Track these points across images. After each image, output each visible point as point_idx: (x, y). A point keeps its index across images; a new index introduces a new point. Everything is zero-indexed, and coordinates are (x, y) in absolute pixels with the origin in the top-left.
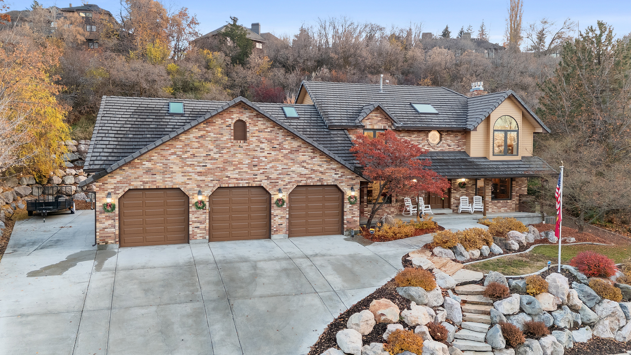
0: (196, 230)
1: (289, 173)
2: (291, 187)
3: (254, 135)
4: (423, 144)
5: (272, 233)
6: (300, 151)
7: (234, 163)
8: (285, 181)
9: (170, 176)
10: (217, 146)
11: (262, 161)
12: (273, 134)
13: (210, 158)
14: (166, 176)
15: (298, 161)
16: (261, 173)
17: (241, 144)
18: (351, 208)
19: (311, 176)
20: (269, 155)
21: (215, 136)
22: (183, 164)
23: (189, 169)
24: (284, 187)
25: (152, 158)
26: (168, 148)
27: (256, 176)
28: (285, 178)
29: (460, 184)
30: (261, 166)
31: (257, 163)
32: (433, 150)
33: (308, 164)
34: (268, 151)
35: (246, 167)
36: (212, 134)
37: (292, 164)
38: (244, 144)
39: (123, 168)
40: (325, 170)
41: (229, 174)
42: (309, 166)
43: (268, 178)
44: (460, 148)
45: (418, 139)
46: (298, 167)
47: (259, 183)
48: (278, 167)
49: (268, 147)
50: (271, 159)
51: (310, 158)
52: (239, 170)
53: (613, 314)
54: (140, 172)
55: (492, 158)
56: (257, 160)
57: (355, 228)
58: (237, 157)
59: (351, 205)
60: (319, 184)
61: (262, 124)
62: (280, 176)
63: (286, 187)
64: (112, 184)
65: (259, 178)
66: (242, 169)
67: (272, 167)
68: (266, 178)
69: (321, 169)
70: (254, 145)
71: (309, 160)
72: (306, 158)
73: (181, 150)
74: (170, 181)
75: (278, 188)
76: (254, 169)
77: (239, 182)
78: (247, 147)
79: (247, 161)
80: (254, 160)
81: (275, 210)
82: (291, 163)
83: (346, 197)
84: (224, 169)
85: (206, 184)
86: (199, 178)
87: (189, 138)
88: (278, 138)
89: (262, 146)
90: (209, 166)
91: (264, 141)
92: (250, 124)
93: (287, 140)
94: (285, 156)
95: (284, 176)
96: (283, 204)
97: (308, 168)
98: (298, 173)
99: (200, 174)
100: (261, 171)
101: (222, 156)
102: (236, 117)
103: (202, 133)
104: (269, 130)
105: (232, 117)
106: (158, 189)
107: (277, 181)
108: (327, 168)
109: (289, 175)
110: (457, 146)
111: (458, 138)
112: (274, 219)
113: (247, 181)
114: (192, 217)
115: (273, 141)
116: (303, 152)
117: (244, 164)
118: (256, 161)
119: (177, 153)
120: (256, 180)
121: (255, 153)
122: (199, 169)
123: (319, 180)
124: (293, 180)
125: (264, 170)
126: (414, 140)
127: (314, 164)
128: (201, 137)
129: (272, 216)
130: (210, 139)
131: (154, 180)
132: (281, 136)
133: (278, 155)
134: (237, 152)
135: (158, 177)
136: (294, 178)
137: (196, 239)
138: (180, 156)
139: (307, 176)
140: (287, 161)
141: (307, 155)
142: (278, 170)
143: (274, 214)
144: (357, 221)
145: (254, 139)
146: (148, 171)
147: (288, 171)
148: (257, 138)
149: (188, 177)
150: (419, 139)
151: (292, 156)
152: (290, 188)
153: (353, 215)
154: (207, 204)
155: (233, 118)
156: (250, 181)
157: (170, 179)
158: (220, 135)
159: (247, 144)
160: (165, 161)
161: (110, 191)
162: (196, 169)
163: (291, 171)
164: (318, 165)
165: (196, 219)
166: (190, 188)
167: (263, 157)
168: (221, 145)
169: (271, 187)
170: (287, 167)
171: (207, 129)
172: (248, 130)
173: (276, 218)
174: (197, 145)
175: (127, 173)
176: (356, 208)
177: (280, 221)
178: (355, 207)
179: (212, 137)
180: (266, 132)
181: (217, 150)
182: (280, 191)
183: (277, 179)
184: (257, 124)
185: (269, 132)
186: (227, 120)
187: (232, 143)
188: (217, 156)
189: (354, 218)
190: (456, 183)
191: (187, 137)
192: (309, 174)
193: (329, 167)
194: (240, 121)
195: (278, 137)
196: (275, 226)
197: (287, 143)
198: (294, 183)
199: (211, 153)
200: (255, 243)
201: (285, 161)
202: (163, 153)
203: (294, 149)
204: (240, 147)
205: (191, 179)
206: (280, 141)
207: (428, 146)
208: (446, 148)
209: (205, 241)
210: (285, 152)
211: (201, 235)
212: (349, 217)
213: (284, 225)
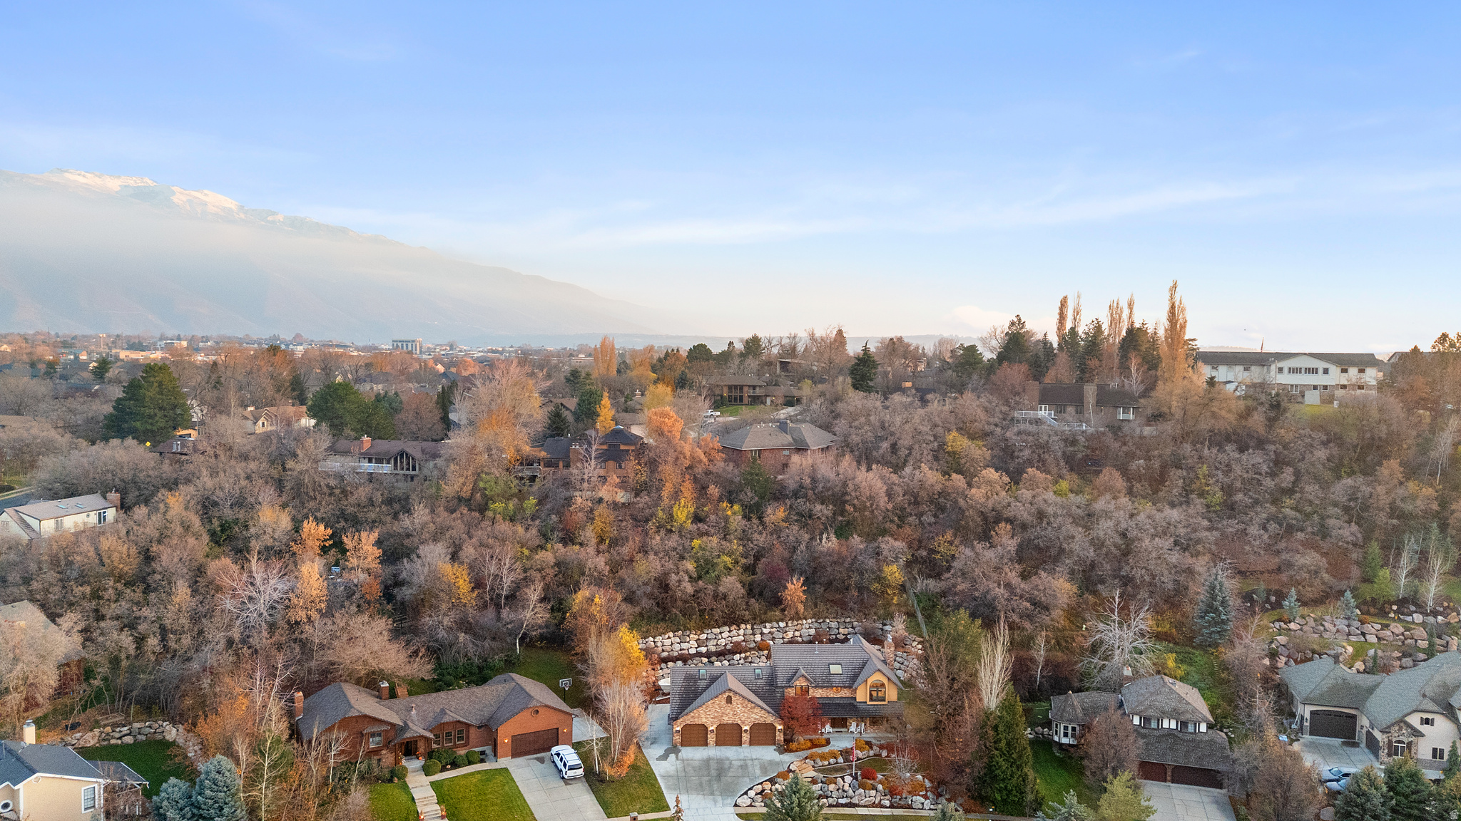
0: (710, 742)
2: (751, 724)
4: (830, 693)
5: (742, 744)
7: (726, 714)
8: (748, 721)
10: (719, 707)
12: (743, 701)
13: (716, 712)
15: (754, 712)
16: (738, 718)
22: (706, 714)
23: (708, 716)
24: (748, 724)
25: (694, 712)
26: (700, 708)
27: (735, 720)
30: (738, 715)
31: (736, 713)
32: (837, 697)
34: (741, 708)
35: (731, 715)
41: (724, 718)
43: (741, 720)
44: (854, 697)
46: (754, 715)
47: (737, 722)
50: (742, 712)
52: (728, 717)
53: (860, 794)
55: (868, 703)
57: (781, 745)
58: (728, 711)
59: (779, 733)
60: (764, 723)
64: (679, 722)
67: (743, 715)
69: (765, 716)
70: (735, 706)
71: (759, 712)
73: (705, 708)
74: (700, 721)
75: (745, 724)
76: (734, 716)
77: (728, 722)
81: (743, 734)
83: (777, 729)
84: (722, 716)
85: (715, 722)
87: (708, 704)
89: (738, 706)
90: (716, 715)
94: (748, 711)
96: (747, 732)
97: (759, 716)
98: (754, 718)
99: (712, 718)
101: (722, 711)
102: (727, 694)
106: (696, 724)
107: (745, 721)
108: (768, 716)
109: (750, 719)
110: (850, 694)
111: (851, 690)
113: (732, 722)
114: (709, 736)
115: (743, 705)
116: (756, 709)
121: (735, 709)
124: (752, 721)
126: (825, 691)
127: (762, 714)
128: (713, 703)
129: (742, 737)
132: (746, 702)
133: (745, 710)
135: (696, 720)
138: (704, 711)
139: (758, 719)
142: (745, 717)
144: (782, 742)
145: (735, 703)
146: (692, 717)
150: (828, 691)
151: (751, 711)
153: (780, 737)
154: (715, 731)
158: (721, 703)
159: (732, 706)
160: (699, 713)
161: (678, 725)
166: (708, 724)
167: (739, 711)
169: (742, 724)
170: (749, 715)
171: (715, 700)
172: (732, 699)
174: (711, 706)
175: (685, 718)
176: (782, 734)
179: (717, 703)
180: (740, 700)
184: (736, 697)
186: (724, 696)
187: (725, 705)
188: (719, 711)
194: (729, 696)
196: (743, 741)
200: (734, 748)
202: (698, 710)
203: (753, 708)
204: (729, 707)
205: (709, 721)
206: (747, 705)
207: (833, 694)
208: (845, 696)
209: (714, 746)
211: (712, 744)
212: (778, 739)
213: (747, 741)
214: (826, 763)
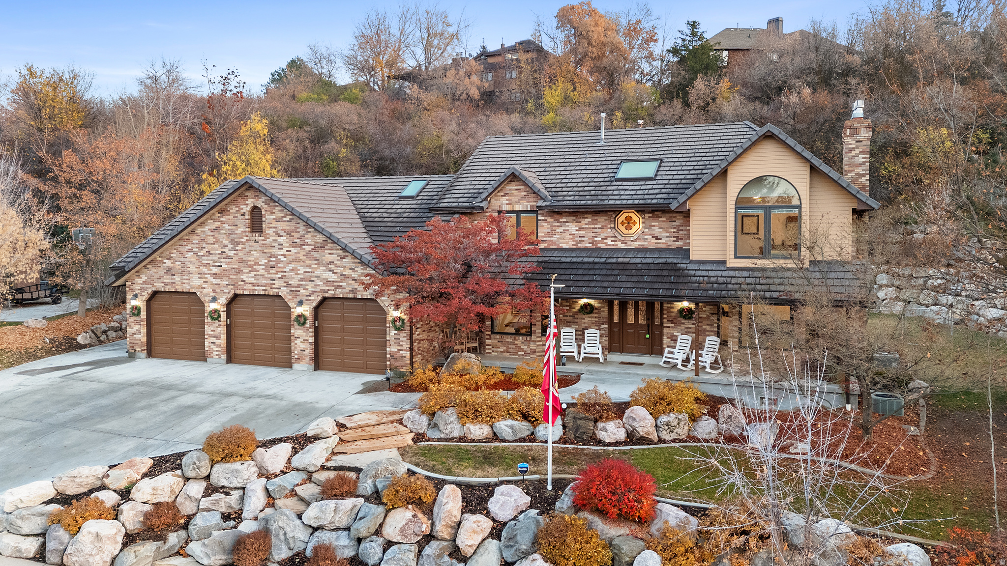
0: (212, 346)
1: (312, 279)
2: (316, 299)
3: (271, 225)
4: (603, 235)
5: (293, 361)
6: (326, 247)
7: (249, 263)
8: (307, 289)
9: (187, 278)
10: (232, 241)
11: (279, 262)
12: (293, 223)
13: (225, 256)
14: (184, 277)
15: (324, 262)
16: (279, 278)
17: (256, 238)
18: (396, 336)
19: (341, 284)
20: (288, 253)
21: (230, 227)
22: (200, 264)
23: (205, 270)
24: (307, 298)
25: (172, 255)
26: (185, 243)
27: (274, 282)
28: (307, 285)
29: (681, 311)
30: (280, 268)
31: (274, 263)
32: (623, 246)
33: (337, 266)
34: (287, 247)
35: (263, 269)
36: (226, 226)
37: (316, 266)
38: (260, 238)
39: (148, 266)
40: (359, 276)
41: (244, 277)
42: (338, 270)
43: (288, 285)
44: (680, 243)
45: (593, 226)
46: (324, 271)
47: (277, 290)
48: (299, 270)
49: (287, 243)
50: (291, 258)
51: (339, 258)
52: (255, 273)
54: (161, 271)
55: (732, 262)
56: (274, 259)
57: (402, 367)
58: (253, 255)
59: (396, 332)
60: (351, 296)
61: (279, 211)
62: (301, 283)
63: (310, 298)
64: (139, 284)
65: (278, 283)
66: (258, 271)
67: (292, 270)
68: (285, 284)
69: (355, 275)
70: (272, 239)
71: (338, 260)
72: (334, 258)
73: (197, 246)
74: (187, 283)
75: (299, 299)
76: (271, 271)
77: (256, 288)
78: (264, 242)
79: (264, 261)
80: (272, 259)
81: (295, 329)
82: (316, 264)
83: (390, 318)
84: (239, 271)
85: (222, 289)
86: (215, 281)
87: (204, 231)
88: (298, 230)
89: (281, 240)
90: (224, 266)
91: (282, 233)
92: (266, 211)
93: (310, 232)
94: (308, 255)
95: (307, 283)
96: (304, 323)
97: (336, 273)
98: (324, 279)
99: (215, 276)
100: (280, 275)
101: (237, 254)
102: (251, 202)
103: (217, 224)
104: (287, 219)
105: (247, 202)
106: (176, 292)
107: (299, 289)
108: (362, 273)
109: (313, 281)
110: (675, 239)
111: (677, 223)
112: (296, 342)
113: (264, 288)
114: (208, 329)
115: (292, 234)
116: (329, 249)
117: (260, 265)
118: (274, 261)
119: (194, 250)
120: (274, 286)
121: (273, 250)
122: (215, 270)
123: (352, 291)
124: (318, 289)
125: (282, 274)
126: (586, 228)
127: (345, 267)
128: (217, 229)
129: (292, 338)
130: (224, 232)
131: (173, 281)
132: (302, 228)
133: (299, 253)
134: (252, 248)
135: (177, 278)
136: (319, 285)
137: (212, 357)
138: (195, 253)
139: (335, 284)
140: (310, 262)
141: (336, 254)
142: (299, 274)
143: (296, 336)
144: (405, 357)
145: (271, 231)
146: (169, 271)
147: (311, 276)
148: (274, 230)
149: (204, 280)
150: (596, 226)
151: (315, 255)
152: (314, 300)
153: (399, 348)
154: (223, 316)
155: (247, 204)
156: (267, 288)
157: (187, 281)
158: (235, 227)
159: (263, 238)
160: (182, 259)
161: (137, 292)
162: (211, 270)
163: (316, 277)
164: (350, 269)
165: (212, 333)
166: (205, 294)
167: (282, 255)
168: (236, 240)
169: (290, 297)
170: (310, 270)
171: (222, 219)
172: (263, 219)
173: (298, 341)
174: (211, 239)
175: (151, 272)
176: (404, 337)
177: (303, 346)
178: (403, 334)
179: (226, 230)
180: (285, 221)
181: (232, 246)
182: (301, 303)
183: (299, 286)
184: (274, 211)
185: (288, 221)
186: (242, 207)
187: (247, 236)
188: (232, 253)
189: (401, 352)
190: (673, 308)
191: (202, 229)
192: (339, 282)
193: (365, 271)
194: (255, 208)
195: (299, 228)
196: (296, 352)
197: (309, 236)
198: (319, 294)
199: (226, 250)
200: (273, 372)
201: (308, 262)
202: (181, 249)
203: (319, 245)
204: (256, 242)
205: (207, 282)
206: (302, 233)
207: (613, 239)
208: (651, 243)
209: (221, 361)
210: (308, 248)
211: (217, 353)
212: (394, 349)
213: (307, 352)
214: (479, 430)
